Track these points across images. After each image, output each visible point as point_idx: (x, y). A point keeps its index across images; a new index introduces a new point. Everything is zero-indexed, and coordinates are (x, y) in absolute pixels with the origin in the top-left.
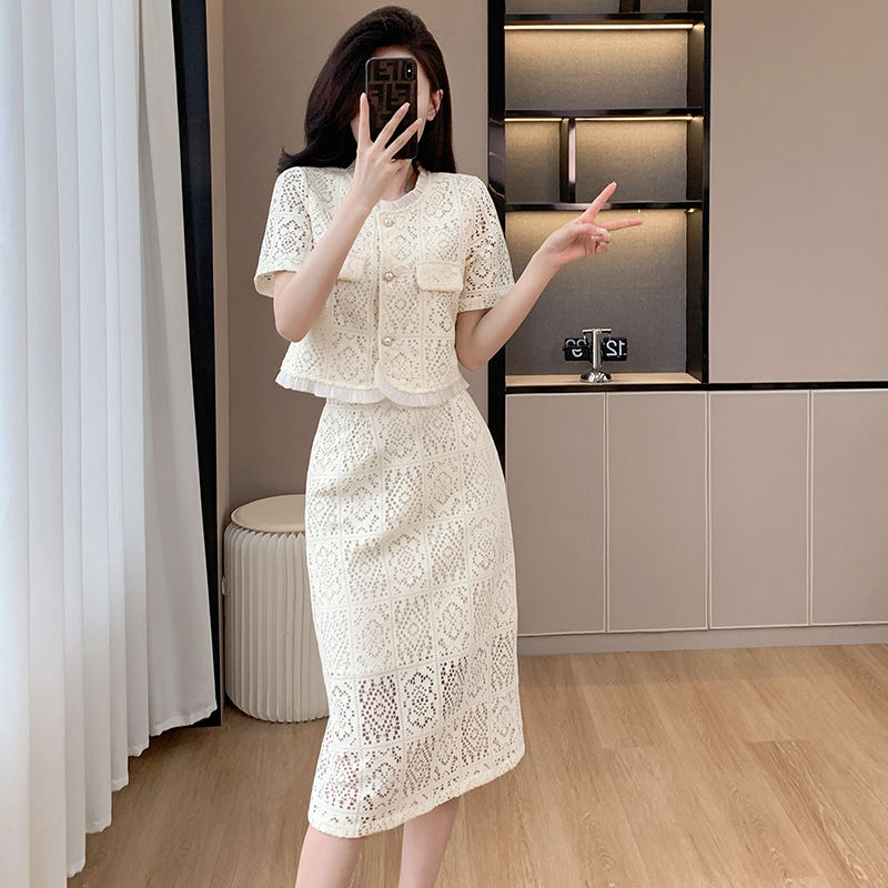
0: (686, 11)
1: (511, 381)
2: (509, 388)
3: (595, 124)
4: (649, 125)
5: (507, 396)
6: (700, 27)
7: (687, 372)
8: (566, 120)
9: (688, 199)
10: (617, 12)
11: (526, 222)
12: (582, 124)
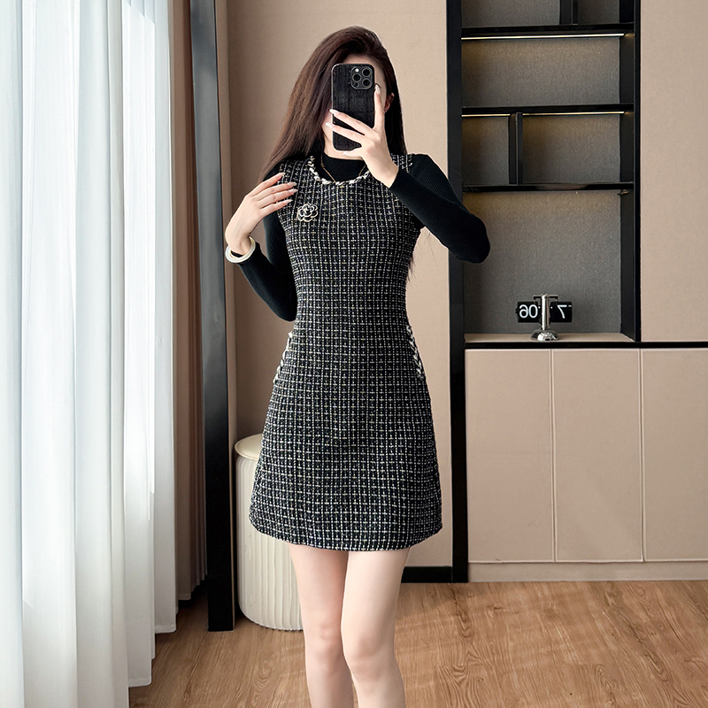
0: (618, 22)
1: (471, 339)
2: (467, 344)
3: (539, 119)
4: (587, 119)
5: (466, 351)
6: (630, 35)
7: (622, 332)
8: (514, 115)
9: (621, 180)
10: (558, 24)
11: (479, 202)
12: (527, 119)
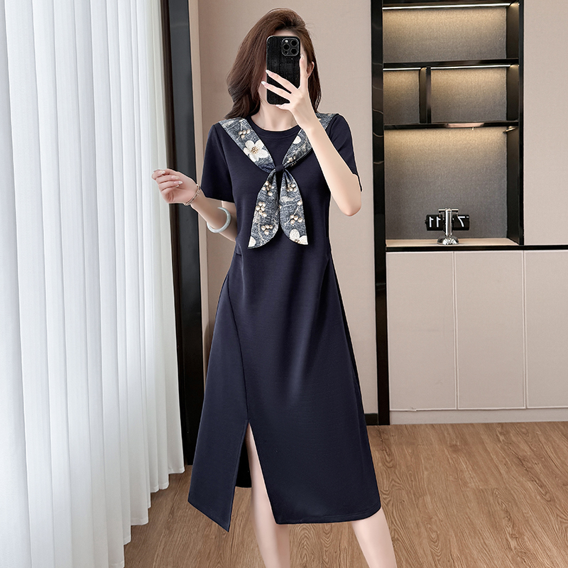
1: (390, 243)
2: (388, 248)
3: (443, 71)
4: (481, 71)
5: (387, 253)
6: (515, 5)
7: (508, 237)
8: (424, 69)
9: (507, 119)
11: (396, 137)
12: (434, 71)
